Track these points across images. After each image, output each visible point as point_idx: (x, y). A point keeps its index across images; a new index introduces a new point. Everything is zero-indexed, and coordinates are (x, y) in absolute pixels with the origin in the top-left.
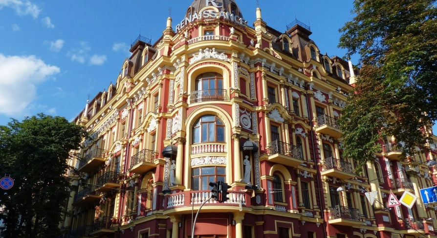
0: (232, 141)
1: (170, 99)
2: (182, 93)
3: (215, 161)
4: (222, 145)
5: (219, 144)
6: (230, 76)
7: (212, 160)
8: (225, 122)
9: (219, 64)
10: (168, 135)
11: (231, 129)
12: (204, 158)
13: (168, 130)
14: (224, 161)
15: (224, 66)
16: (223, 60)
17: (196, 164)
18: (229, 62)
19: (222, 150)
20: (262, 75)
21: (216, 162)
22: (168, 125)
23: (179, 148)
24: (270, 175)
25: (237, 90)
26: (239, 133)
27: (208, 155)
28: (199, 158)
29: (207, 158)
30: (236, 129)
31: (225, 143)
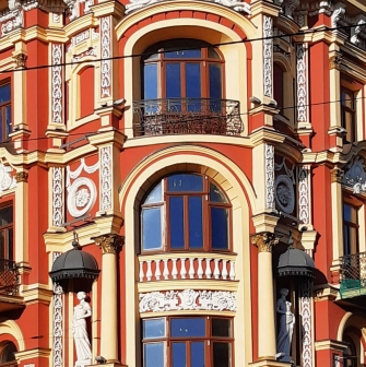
0: (254, 250)
1: (54, 108)
2: (110, 103)
3: (209, 301)
4: (225, 258)
5: (217, 257)
6: (249, 59)
7: (201, 301)
8: (234, 195)
9: (220, 19)
10: (54, 220)
11: (251, 216)
12: (180, 294)
13: (53, 204)
14: (230, 304)
15: (234, 27)
16: (232, 8)
17: (156, 308)
18: (244, 14)
19: (224, 273)
20: (331, 55)
21: (212, 305)
22: (53, 190)
23: (107, 262)
24: (339, 339)
25: (271, 105)
26: (272, 230)
27: (187, 285)
28: (164, 292)
29: (184, 293)
30: (266, 218)
31: (231, 253)
